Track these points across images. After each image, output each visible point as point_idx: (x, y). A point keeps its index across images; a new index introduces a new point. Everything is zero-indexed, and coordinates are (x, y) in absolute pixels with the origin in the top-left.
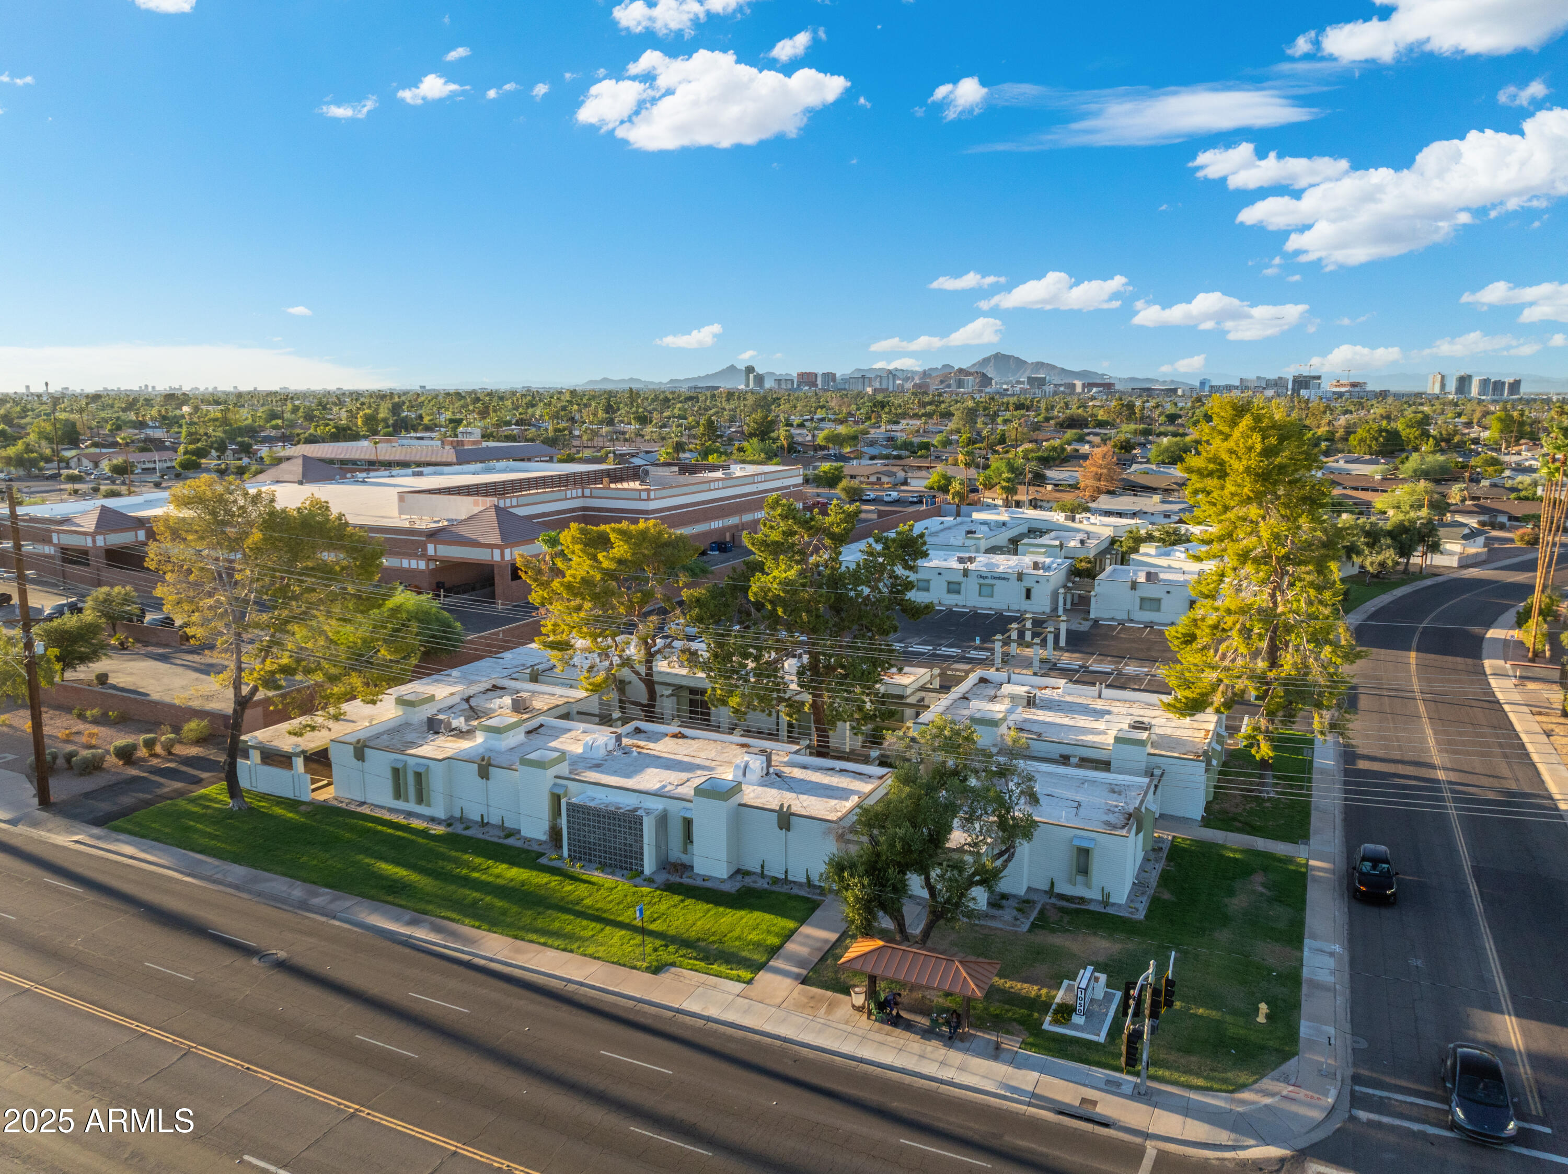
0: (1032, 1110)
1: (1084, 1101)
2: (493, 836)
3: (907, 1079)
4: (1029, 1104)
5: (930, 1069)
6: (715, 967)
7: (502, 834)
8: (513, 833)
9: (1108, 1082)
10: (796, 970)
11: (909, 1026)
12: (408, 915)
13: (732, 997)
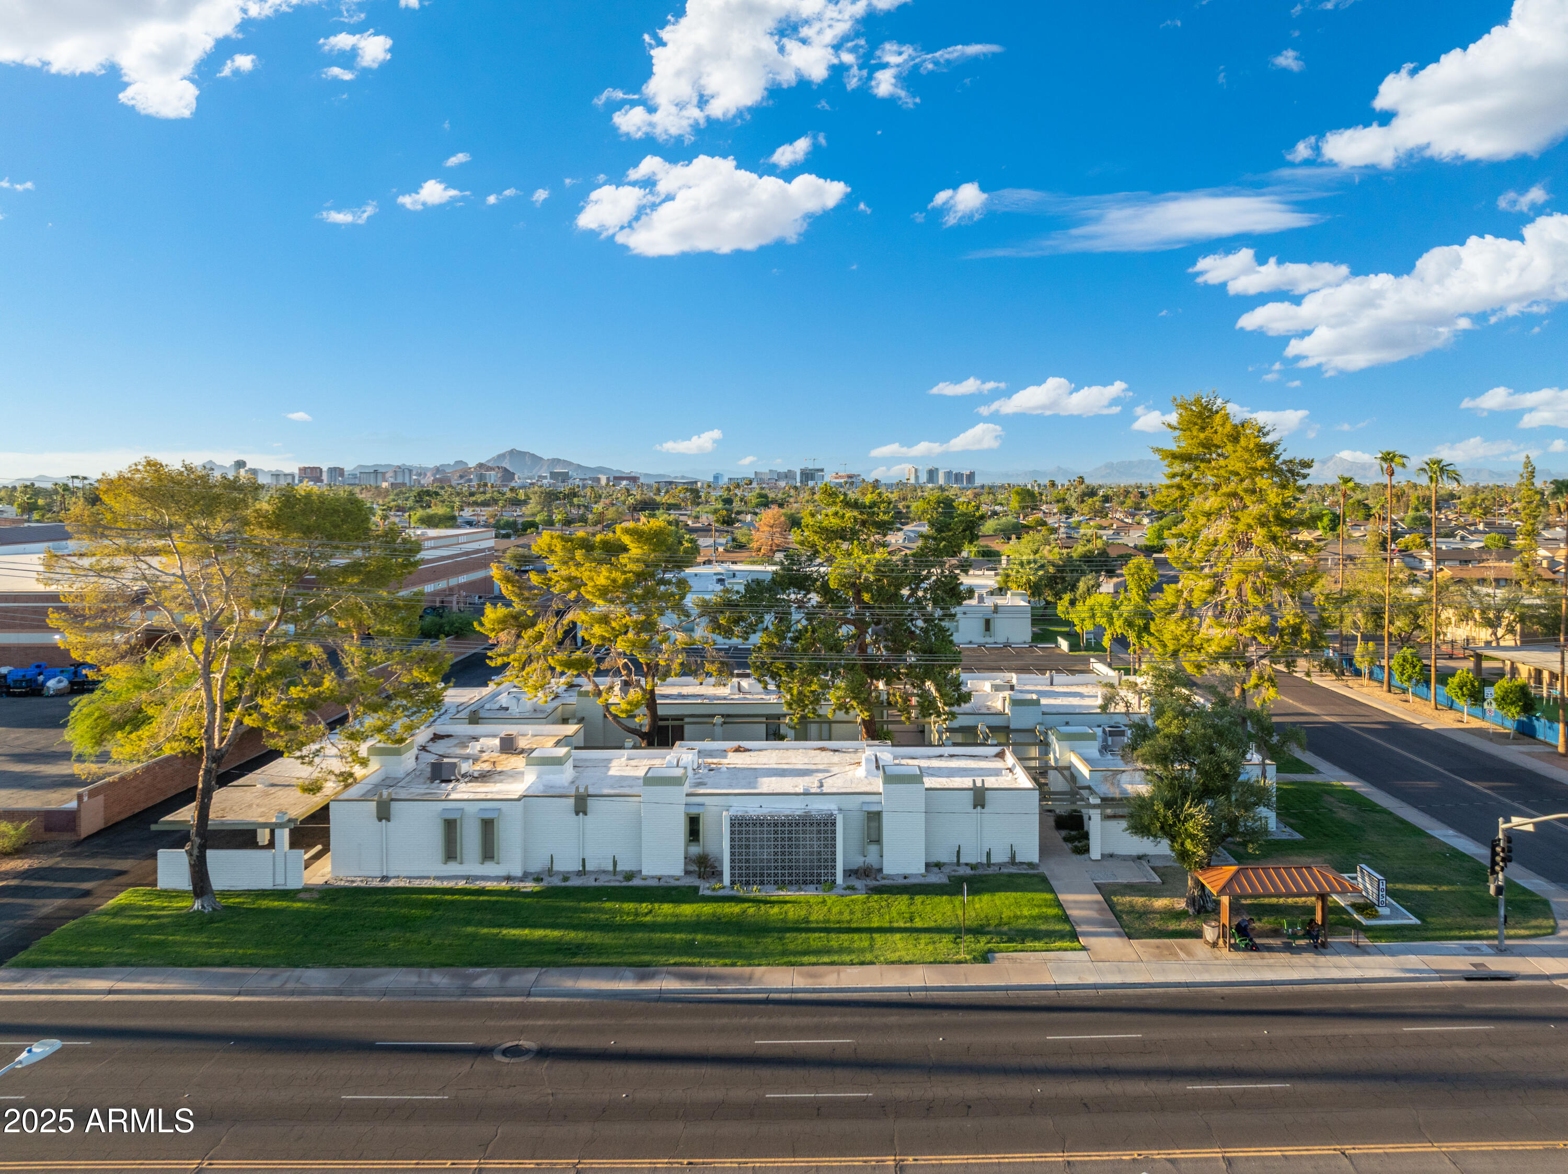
0: (1449, 983)
1: (1475, 965)
2: (609, 882)
3: (1329, 987)
4: (1441, 979)
7: (618, 878)
8: (633, 872)
9: (1469, 948)
10: (1109, 929)
11: (1270, 949)
12: (628, 972)
13: (1089, 964)
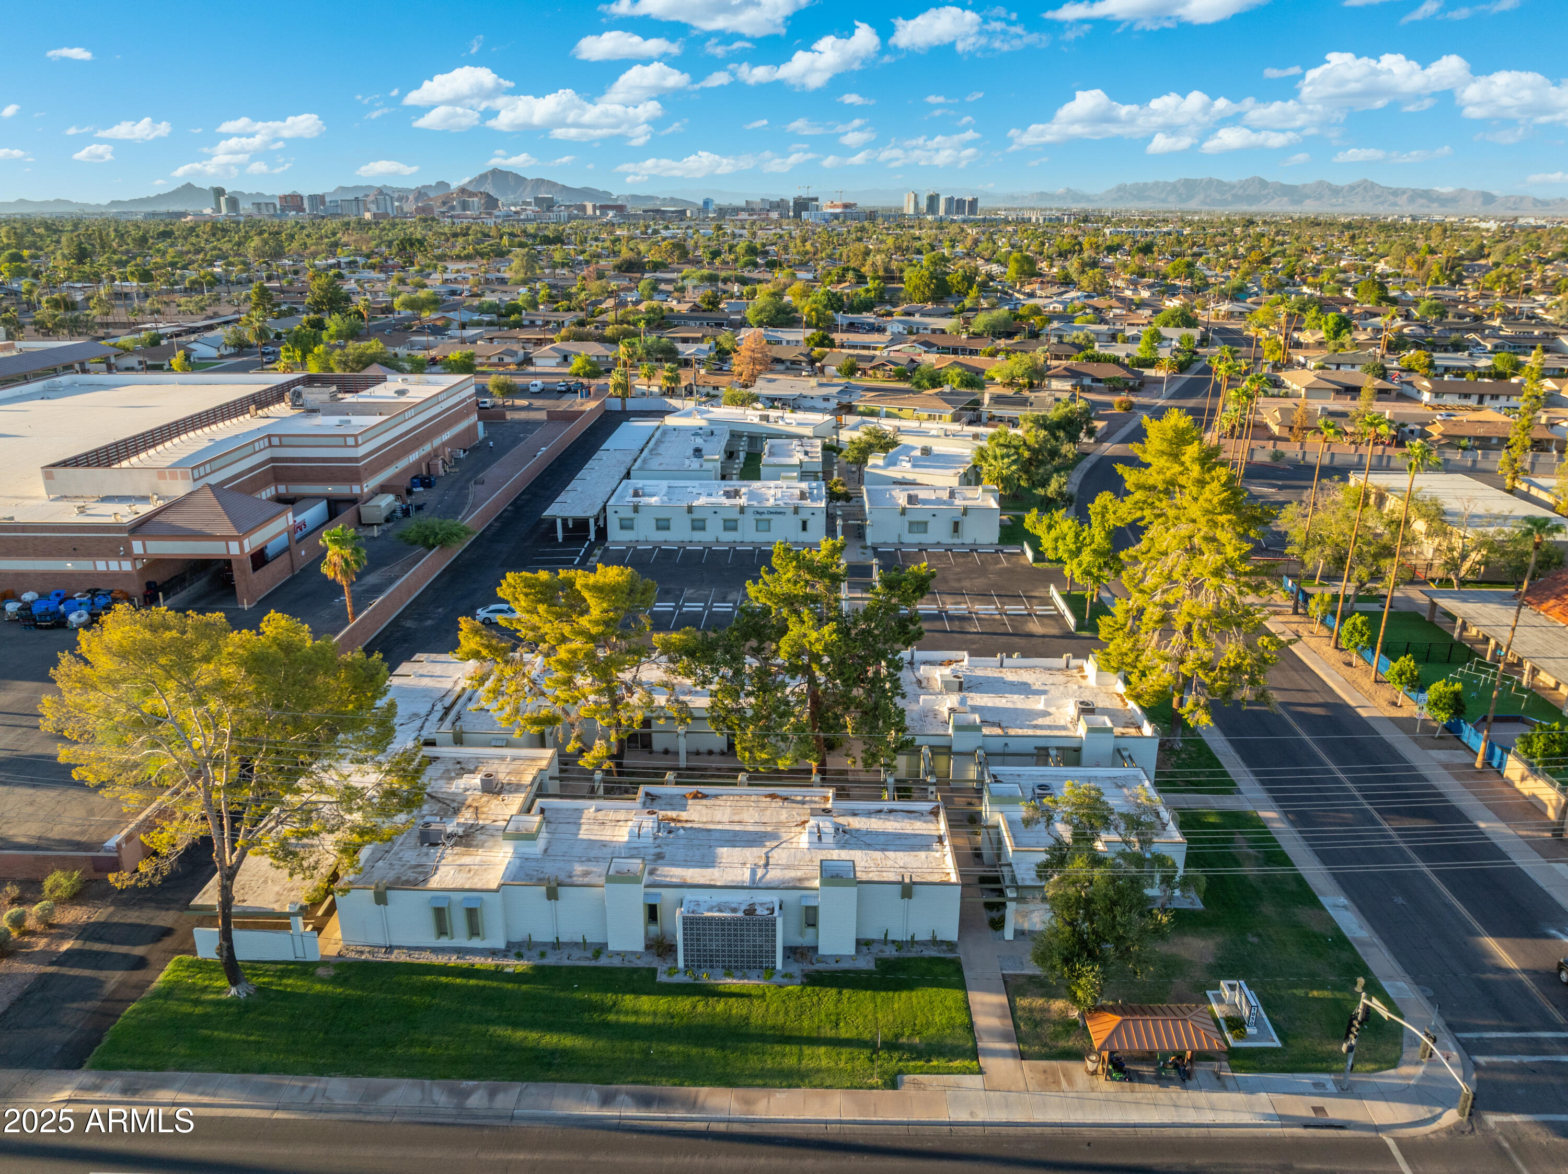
0: (1288, 1131)
1: (1316, 1109)
2: (580, 960)
3: (1183, 1132)
4: (1282, 1126)
5: (1191, 1117)
6: (935, 1063)
7: (589, 954)
8: (600, 949)
9: (1316, 1085)
10: (1007, 1046)
11: (1141, 1079)
12: (594, 1091)
13: (982, 1093)
